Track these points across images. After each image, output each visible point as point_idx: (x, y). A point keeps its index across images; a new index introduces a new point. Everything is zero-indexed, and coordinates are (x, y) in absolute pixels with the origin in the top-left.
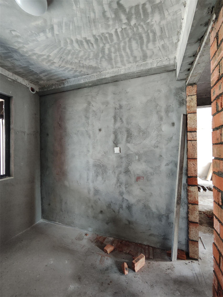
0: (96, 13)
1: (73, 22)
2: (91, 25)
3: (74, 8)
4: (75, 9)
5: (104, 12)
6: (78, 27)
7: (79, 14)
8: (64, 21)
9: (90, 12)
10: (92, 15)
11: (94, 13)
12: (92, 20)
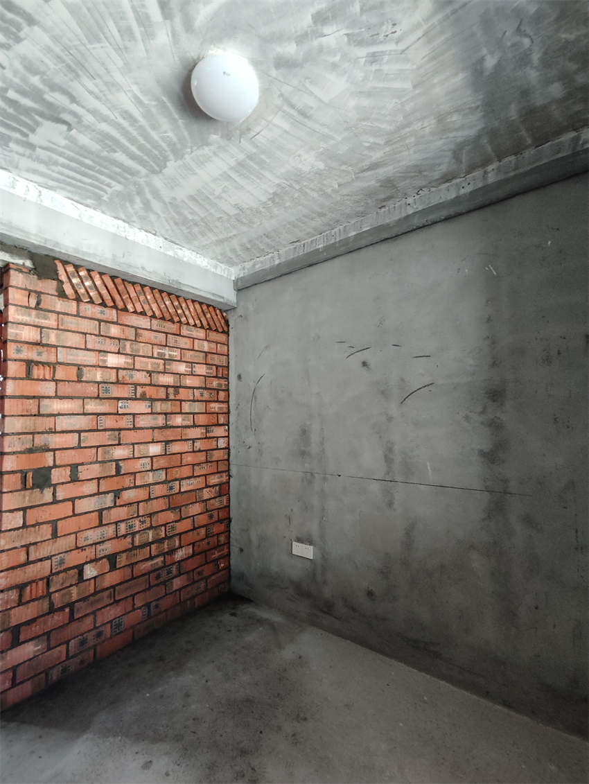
0: (87, 93)
1: (118, 49)
2: (71, 57)
3: (135, 89)
4: (132, 86)
5: (73, 99)
6: (99, 41)
7: (118, 77)
8: (141, 46)
9: (101, 91)
10: (90, 85)
11: (90, 92)
12: (80, 73)
